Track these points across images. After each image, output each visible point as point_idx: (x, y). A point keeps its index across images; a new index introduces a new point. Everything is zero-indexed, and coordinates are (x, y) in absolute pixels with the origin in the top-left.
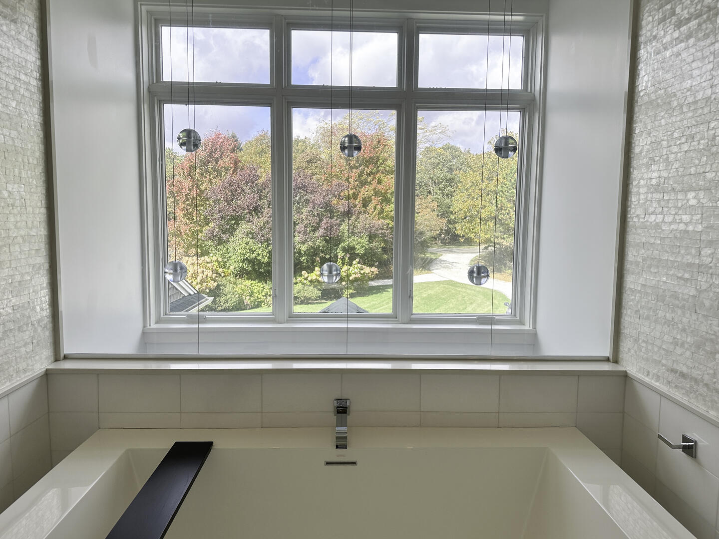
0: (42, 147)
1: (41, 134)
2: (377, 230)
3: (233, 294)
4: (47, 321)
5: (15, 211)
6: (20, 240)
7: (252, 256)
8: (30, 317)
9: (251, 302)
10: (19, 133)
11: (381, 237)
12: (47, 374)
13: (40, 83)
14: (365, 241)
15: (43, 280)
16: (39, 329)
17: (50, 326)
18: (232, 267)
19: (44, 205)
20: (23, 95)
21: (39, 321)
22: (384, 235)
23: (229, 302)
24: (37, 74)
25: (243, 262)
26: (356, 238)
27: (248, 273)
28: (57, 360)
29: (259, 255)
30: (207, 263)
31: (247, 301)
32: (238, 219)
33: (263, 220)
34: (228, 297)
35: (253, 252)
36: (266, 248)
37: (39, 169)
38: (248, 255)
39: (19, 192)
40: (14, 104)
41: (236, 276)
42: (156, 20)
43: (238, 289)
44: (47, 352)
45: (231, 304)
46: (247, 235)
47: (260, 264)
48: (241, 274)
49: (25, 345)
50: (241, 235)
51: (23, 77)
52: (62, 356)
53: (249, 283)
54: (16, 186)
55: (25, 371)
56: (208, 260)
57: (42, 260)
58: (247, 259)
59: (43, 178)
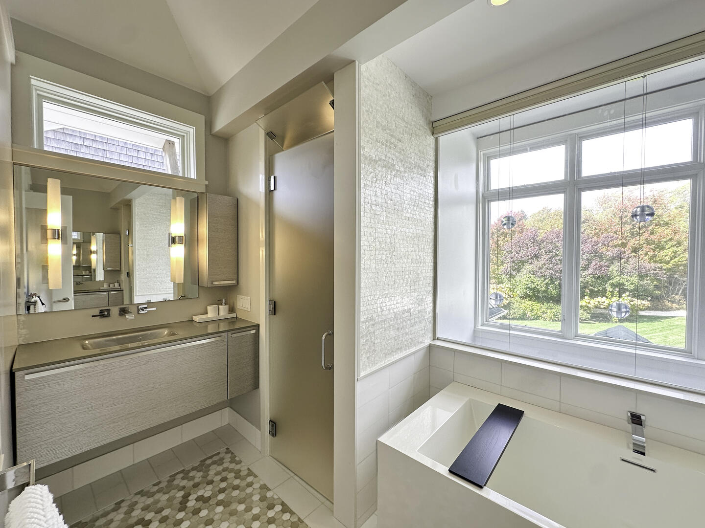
0: (433, 233)
1: (433, 227)
2: (649, 270)
3: (519, 309)
4: (431, 319)
5: (421, 265)
6: (422, 279)
7: (533, 286)
8: (424, 316)
9: (532, 316)
10: (424, 228)
11: (654, 276)
12: (430, 346)
13: (434, 203)
14: (635, 279)
15: (430, 299)
16: (428, 323)
17: (432, 322)
18: (519, 291)
19: (433, 262)
20: (427, 210)
21: (428, 319)
22: (656, 275)
23: (516, 314)
24: (433, 199)
25: (526, 289)
26: (625, 277)
27: (529, 296)
28: (434, 340)
29: (538, 285)
30: (502, 288)
31: (529, 314)
32: (523, 262)
33: (541, 262)
34: (516, 310)
35: (534, 283)
36: (544, 281)
37: (432, 244)
38: (530, 285)
39: (423, 256)
40: (423, 215)
41: (521, 298)
42: (488, 157)
43: (523, 306)
44: (430, 335)
45: (517, 315)
46: (530, 272)
47: (538, 291)
48: (525, 296)
49: (422, 330)
50: (525, 272)
51: (427, 201)
52: (437, 338)
53: (530, 303)
54: (422, 253)
55: (421, 343)
56: (503, 287)
57: (430, 288)
58: (529, 288)
59: (433, 249)
